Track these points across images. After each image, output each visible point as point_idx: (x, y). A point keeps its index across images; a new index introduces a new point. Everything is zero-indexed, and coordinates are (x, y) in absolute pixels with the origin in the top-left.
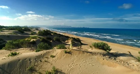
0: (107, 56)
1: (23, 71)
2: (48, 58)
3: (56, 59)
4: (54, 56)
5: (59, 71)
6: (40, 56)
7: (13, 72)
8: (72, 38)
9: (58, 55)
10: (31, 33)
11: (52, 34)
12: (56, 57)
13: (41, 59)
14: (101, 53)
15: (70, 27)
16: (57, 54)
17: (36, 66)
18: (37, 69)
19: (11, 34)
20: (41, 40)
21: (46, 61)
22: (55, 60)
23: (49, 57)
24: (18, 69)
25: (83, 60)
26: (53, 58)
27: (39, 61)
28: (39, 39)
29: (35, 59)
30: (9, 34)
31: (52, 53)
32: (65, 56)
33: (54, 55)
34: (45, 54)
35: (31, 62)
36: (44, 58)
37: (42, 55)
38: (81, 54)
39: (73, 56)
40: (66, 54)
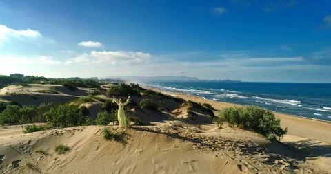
0: (259, 156)
2: (47, 155)
3: (68, 161)
4: (67, 149)
6: (23, 147)
8: (190, 102)
9: (80, 144)
10: (93, 91)
11: (142, 94)
12: (72, 153)
13: (21, 158)
14: (238, 142)
15: (194, 80)
16: (78, 143)
19: (43, 92)
20: (104, 105)
21: (30, 166)
22: (63, 162)
23: (52, 151)
25: (157, 166)
27: (11, 165)
28: (100, 102)
30: (38, 91)
31: (67, 136)
32: (98, 151)
33: (69, 145)
34: (41, 142)
36: (34, 153)
37: (31, 144)
38: (159, 145)
39: (129, 150)
40: (109, 142)
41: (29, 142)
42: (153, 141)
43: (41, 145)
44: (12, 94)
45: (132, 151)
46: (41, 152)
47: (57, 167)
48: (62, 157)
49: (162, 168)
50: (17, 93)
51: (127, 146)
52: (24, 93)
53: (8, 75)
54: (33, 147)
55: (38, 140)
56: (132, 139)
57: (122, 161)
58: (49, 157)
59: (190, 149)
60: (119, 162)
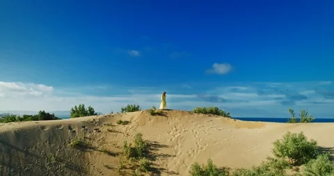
1: (60, 148)
2: (114, 126)
3: (135, 126)
4: (127, 122)
5: (152, 145)
6: (92, 122)
7: (33, 149)
9: (134, 119)
12: (133, 123)
13: (98, 127)
16: (132, 118)
17: (90, 139)
18: (95, 144)
21: (110, 131)
22: (132, 127)
23: (116, 124)
24: (47, 144)
25: (194, 124)
26: (127, 126)
27: (94, 131)
29: (84, 127)
32: (152, 120)
34: (102, 120)
35: (74, 132)
46: (108, 124)
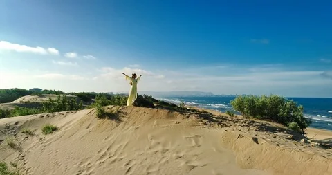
0: (280, 134)
2: (33, 135)
3: (54, 140)
4: (55, 129)
12: (60, 133)
16: (69, 123)
22: (48, 141)
23: (39, 132)
31: (58, 118)
32: (89, 129)
34: (29, 123)
36: (20, 134)
37: (18, 125)
38: (157, 122)
39: (123, 128)
40: (102, 120)
41: (17, 123)
42: (152, 118)
43: (29, 126)
44: (26, 102)
45: (125, 128)
46: (27, 132)
47: (40, 146)
48: (49, 137)
49: (159, 143)
50: (31, 101)
51: (122, 124)
52: (38, 101)
53: (28, 89)
54: (20, 127)
55: (26, 122)
56: (127, 116)
57: (113, 138)
58: (35, 137)
59: (195, 125)
60: (109, 139)
